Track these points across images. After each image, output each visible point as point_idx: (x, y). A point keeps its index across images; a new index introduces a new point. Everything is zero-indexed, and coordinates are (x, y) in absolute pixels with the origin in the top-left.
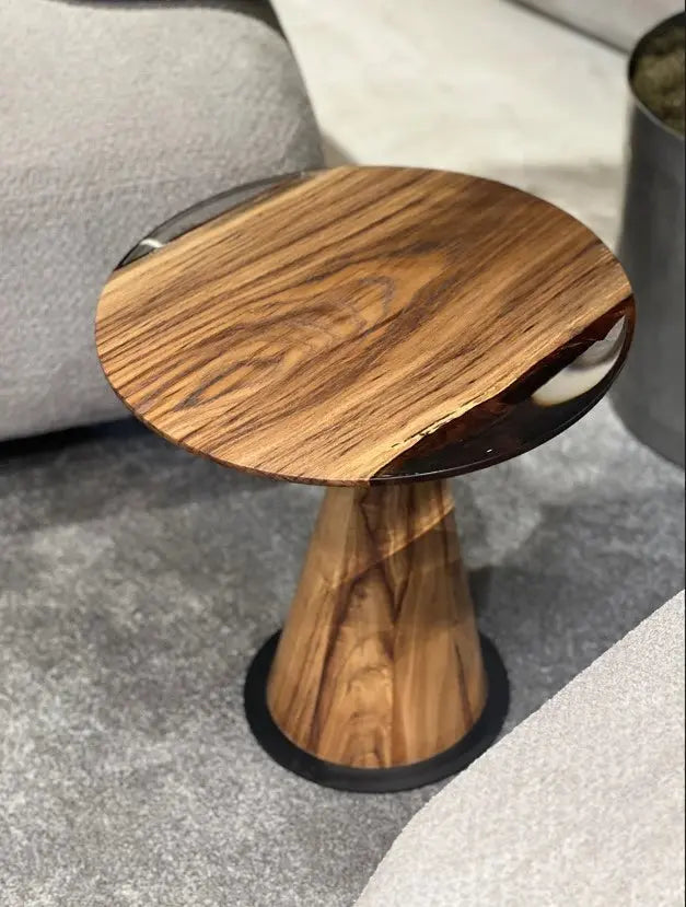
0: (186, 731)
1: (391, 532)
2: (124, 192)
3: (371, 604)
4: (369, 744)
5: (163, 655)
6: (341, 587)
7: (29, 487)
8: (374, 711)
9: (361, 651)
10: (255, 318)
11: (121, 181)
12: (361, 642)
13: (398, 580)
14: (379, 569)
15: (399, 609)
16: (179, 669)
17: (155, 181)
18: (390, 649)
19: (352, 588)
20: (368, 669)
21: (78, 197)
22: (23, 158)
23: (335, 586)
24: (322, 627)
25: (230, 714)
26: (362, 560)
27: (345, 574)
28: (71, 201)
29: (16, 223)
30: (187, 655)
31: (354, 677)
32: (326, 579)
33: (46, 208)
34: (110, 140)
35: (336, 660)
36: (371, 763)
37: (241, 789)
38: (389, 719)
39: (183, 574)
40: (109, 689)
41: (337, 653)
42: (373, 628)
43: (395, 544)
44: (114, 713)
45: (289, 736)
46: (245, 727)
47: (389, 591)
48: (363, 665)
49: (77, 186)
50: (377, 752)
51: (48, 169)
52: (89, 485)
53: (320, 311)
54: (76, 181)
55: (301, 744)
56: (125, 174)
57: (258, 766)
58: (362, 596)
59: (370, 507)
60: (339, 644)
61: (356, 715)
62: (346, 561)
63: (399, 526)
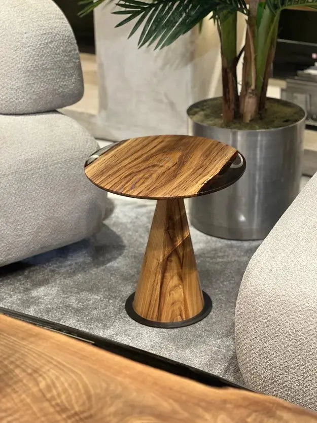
0: (115, 326)
1: (177, 238)
2: (55, 164)
3: (174, 264)
4: (178, 312)
5: (95, 311)
6: (164, 260)
7: (20, 281)
8: (179, 301)
9: (172, 281)
10: (136, 170)
11: (53, 161)
12: (172, 278)
13: (181, 254)
14: (175, 251)
15: (182, 264)
16: (103, 313)
17: (63, 160)
18: (181, 278)
19: (167, 259)
20: (175, 286)
21: (41, 167)
22: (23, 156)
23: (161, 261)
24: (158, 276)
25: (127, 319)
26: (169, 249)
27: (164, 255)
28: (39, 169)
29: (24, 177)
30: (103, 309)
31: (171, 291)
32: (157, 260)
33: (32, 172)
34: (48, 148)
35: (164, 286)
36: (179, 319)
37: (142, 334)
38: (183, 303)
39: (88, 291)
40: (83, 321)
41: (164, 283)
42: (176, 271)
43: (179, 242)
44: (89, 326)
45: (150, 319)
46: (134, 321)
47: (179, 258)
48: (174, 285)
49: (41, 163)
50: (181, 315)
51: (31, 159)
52: (40, 277)
53: (154, 166)
54: (40, 162)
55: (155, 320)
56: (54, 158)
57: (144, 328)
58: (171, 261)
59: (170, 231)
60: (165, 280)
61: (173, 304)
62: (164, 251)
63: (180, 236)
